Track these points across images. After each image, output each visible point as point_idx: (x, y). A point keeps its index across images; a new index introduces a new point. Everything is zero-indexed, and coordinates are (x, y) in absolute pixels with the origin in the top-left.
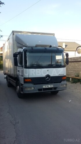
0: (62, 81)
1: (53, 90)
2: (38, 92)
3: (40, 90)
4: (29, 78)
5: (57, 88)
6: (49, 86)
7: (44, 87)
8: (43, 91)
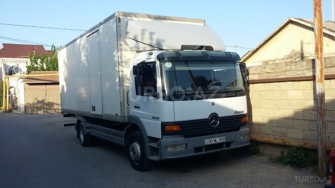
0: (242, 127)
1: (225, 149)
2: (194, 154)
3: (197, 149)
4: (175, 123)
5: (232, 142)
6: (218, 140)
7: (208, 141)
8: (204, 152)
